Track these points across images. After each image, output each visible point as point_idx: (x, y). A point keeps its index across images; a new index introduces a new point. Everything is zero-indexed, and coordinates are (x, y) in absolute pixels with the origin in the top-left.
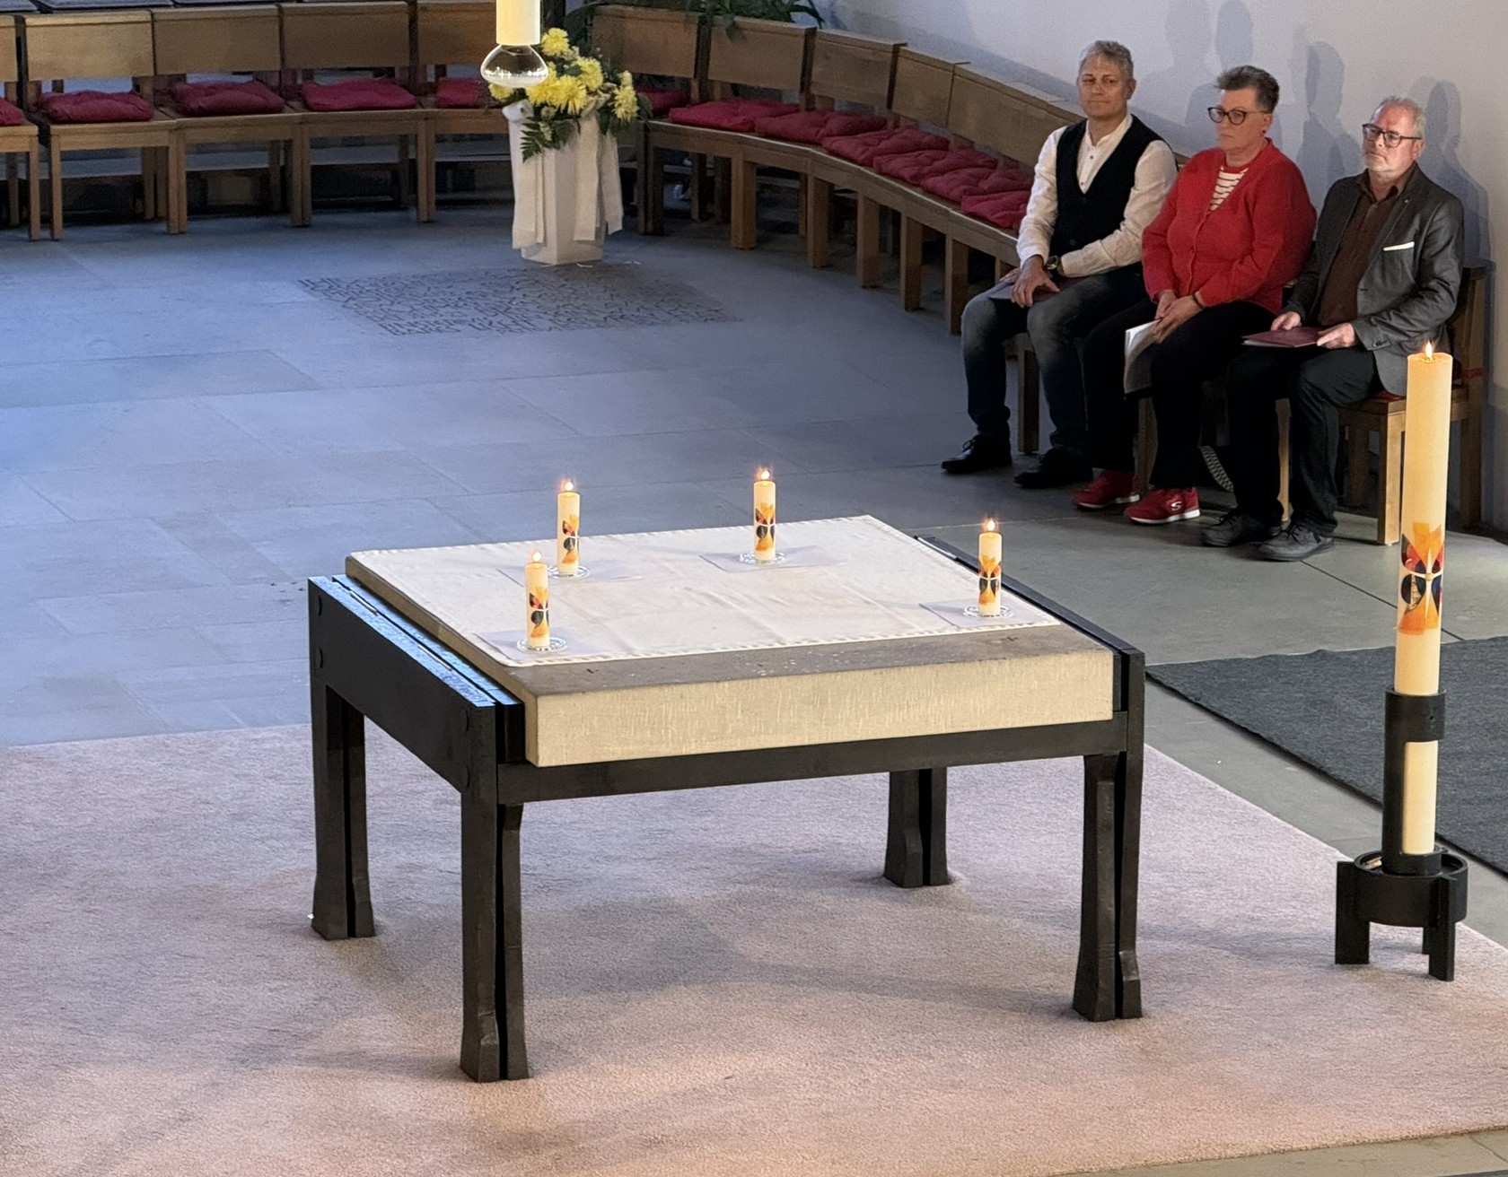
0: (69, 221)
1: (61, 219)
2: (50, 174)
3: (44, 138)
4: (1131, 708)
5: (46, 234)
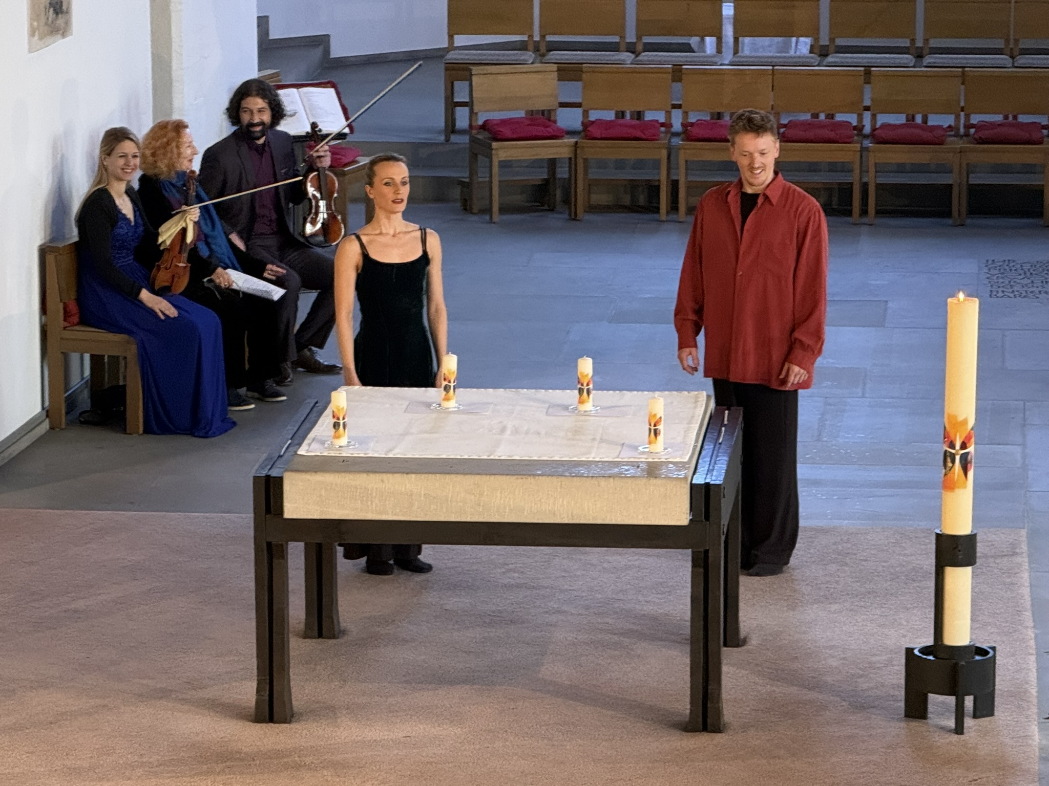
4: (711, 519)
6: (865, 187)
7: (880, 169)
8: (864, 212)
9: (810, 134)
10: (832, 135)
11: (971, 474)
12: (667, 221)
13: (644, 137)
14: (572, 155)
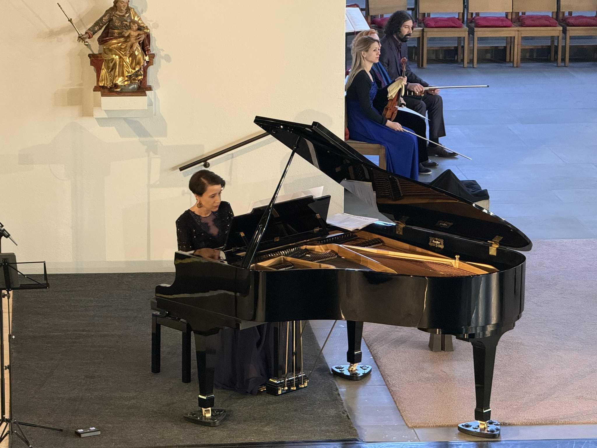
0: (571, 60)
1: (568, 59)
2: (566, 44)
3: (564, 31)
5: (563, 64)
6: (564, 48)
7: (572, 38)
8: (563, 60)
9: (537, 22)
10: (547, 23)
12: (468, 67)
13: (456, 26)
14: (421, 36)
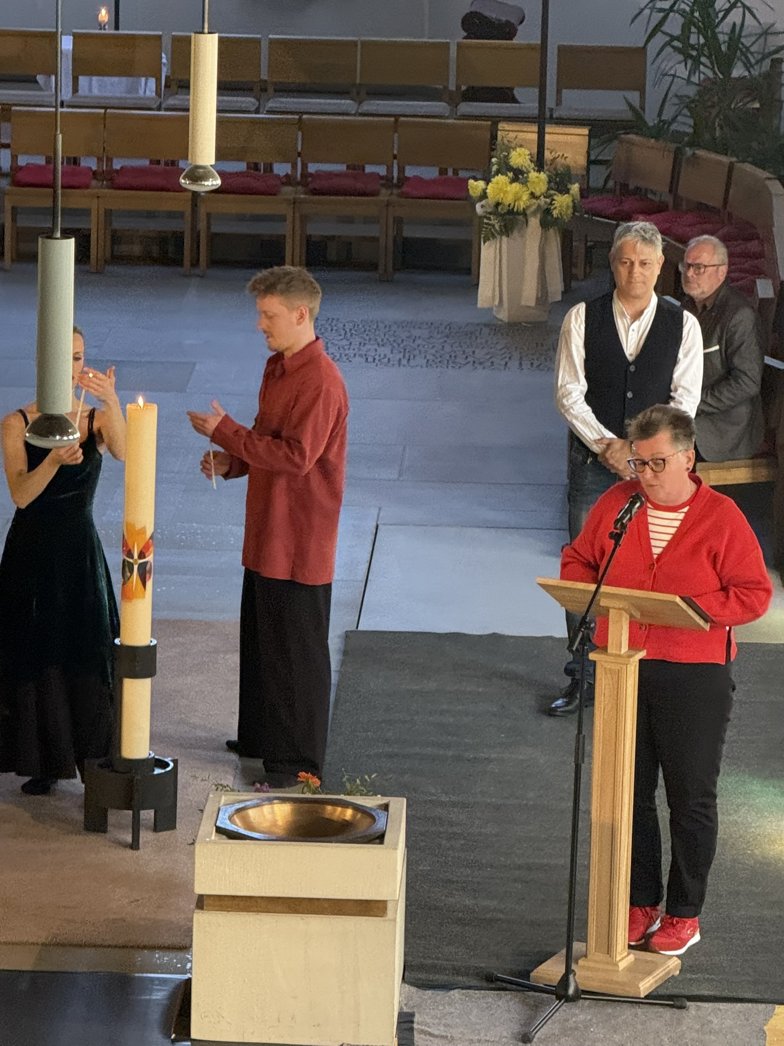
10: (163, 183)
11: (149, 584)
